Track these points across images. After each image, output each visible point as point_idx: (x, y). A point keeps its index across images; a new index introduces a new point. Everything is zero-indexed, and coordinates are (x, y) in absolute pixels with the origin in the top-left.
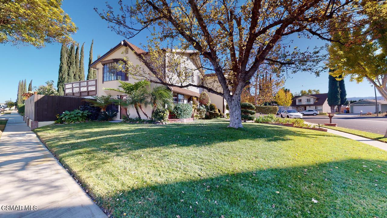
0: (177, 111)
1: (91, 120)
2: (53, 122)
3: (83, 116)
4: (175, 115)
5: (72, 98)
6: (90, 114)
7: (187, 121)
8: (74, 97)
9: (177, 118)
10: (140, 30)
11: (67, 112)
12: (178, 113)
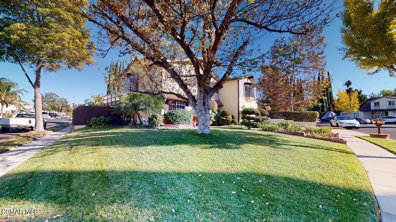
0: (171, 117)
1: (112, 124)
2: (84, 126)
3: (104, 121)
4: (170, 120)
5: (100, 107)
6: (111, 119)
7: (182, 127)
8: (104, 106)
9: (172, 124)
10: (108, 50)
11: (95, 118)
12: (172, 118)
